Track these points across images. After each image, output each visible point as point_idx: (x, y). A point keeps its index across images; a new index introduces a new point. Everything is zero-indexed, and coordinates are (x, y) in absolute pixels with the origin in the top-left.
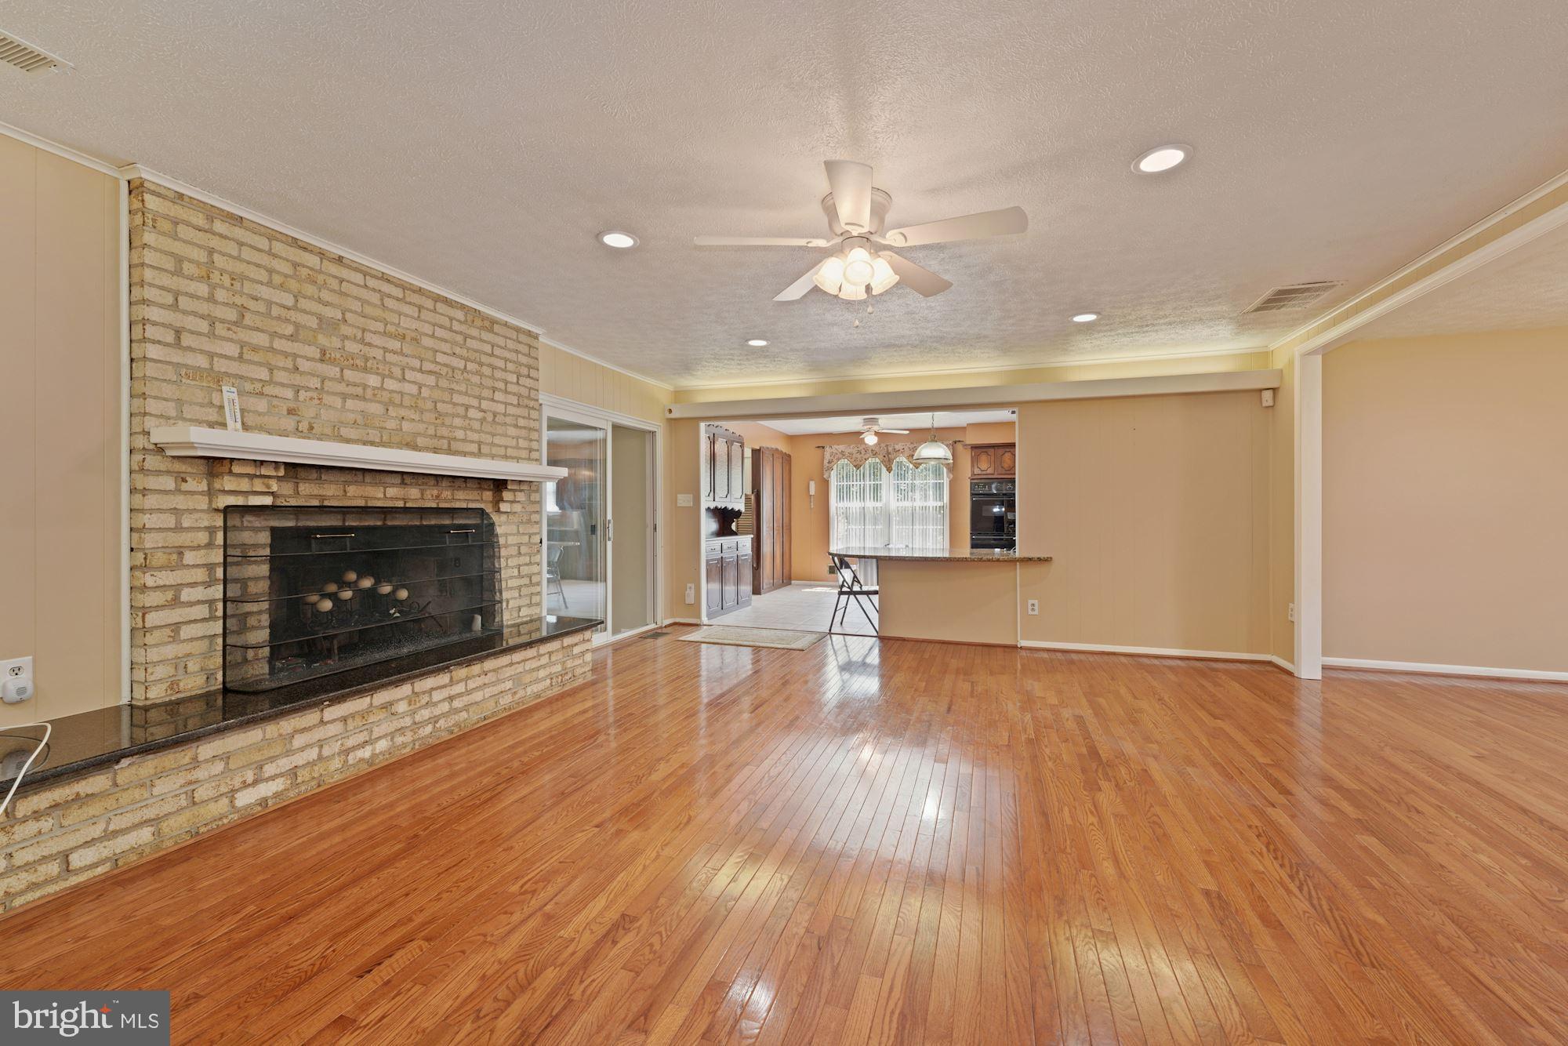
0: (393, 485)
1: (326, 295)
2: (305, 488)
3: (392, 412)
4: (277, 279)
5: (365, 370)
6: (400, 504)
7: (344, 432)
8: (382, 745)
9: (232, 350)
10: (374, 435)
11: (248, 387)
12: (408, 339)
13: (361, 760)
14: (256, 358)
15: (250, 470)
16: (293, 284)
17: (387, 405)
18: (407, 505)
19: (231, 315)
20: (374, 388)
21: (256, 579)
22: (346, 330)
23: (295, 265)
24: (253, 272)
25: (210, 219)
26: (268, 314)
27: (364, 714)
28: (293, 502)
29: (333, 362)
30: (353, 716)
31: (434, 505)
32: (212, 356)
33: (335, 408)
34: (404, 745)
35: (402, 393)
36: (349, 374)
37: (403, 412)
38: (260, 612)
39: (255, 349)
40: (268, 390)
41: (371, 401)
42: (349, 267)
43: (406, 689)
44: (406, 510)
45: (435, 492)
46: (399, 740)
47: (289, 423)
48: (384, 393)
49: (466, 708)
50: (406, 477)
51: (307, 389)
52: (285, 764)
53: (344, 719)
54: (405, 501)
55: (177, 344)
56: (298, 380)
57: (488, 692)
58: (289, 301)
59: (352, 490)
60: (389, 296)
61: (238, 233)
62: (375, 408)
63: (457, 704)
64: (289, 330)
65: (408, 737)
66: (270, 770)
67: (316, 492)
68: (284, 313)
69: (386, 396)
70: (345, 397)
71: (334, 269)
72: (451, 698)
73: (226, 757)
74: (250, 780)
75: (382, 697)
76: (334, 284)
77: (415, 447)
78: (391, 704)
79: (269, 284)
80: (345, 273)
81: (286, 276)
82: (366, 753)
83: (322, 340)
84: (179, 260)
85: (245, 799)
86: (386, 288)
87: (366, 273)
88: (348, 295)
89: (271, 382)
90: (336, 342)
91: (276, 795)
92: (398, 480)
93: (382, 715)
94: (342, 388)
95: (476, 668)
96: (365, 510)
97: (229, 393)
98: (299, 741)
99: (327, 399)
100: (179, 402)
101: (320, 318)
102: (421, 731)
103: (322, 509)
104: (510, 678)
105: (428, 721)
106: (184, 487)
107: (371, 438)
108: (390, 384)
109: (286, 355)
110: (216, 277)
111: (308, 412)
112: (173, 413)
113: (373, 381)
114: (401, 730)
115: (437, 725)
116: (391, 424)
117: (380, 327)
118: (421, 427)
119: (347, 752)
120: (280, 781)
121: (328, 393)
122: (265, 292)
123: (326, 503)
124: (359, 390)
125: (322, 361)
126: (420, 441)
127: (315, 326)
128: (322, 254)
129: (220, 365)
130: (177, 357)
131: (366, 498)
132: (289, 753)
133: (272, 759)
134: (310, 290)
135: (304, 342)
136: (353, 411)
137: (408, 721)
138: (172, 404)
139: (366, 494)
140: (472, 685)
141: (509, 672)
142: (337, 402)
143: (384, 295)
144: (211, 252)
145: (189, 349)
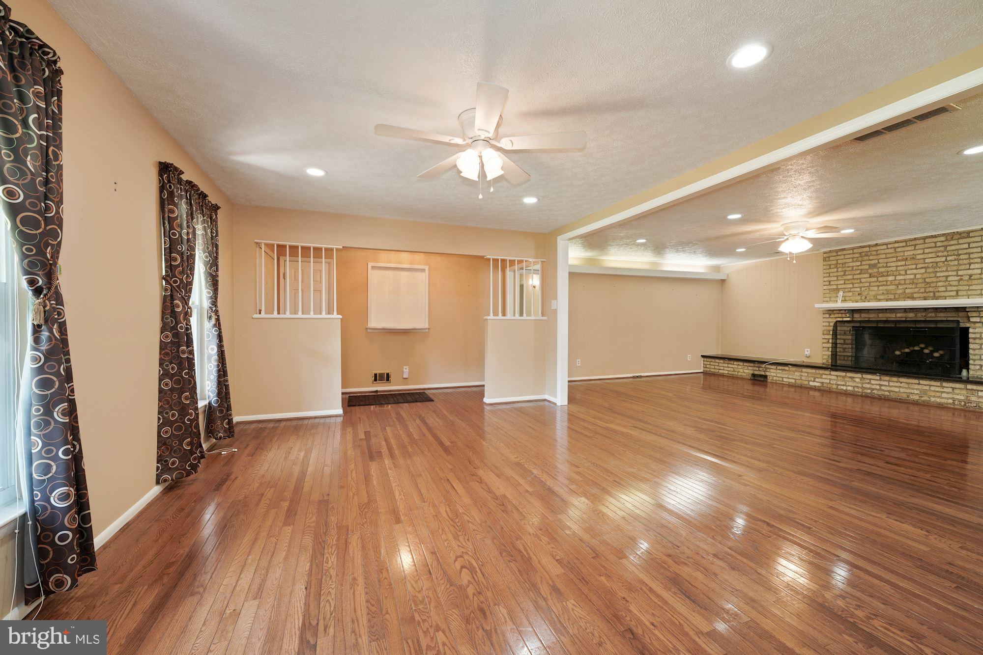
0: (900, 313)
1: (871, 258)
2: (863, 315)
3: (900, 287)
4: (855, 260)
5: (887, 276)
6: (904, 319)
7: (878, 297)
8: (850, 388)
9: (842, 282)
10: (892, 297)
11: (846, 290)
12: (908, 259)
13: (842, 389)
14: (849, 282)
15: (838, 312)
16: (860, 259)
17: (897, 285)
18: (907, 319)
19: (842, 273)
20: (891, 281)
21: (849, 339)
22: (879, 265)
23: (860, 253)
24: (848, 261)
25: (837, 252)
26: (853, 270)
27: (843, 377)
28: (859, 319)
29: (874, 277)
30: (840, 376)
31: (923, 319)
32: (837, 285)
33: (875, 291)
34: (858, 392)
35: (905, 280)
36: (880, 279)
37: (905, 286)
38: (849, 348)
39: (849, 280)
40: (852, 290)
41: (890, 285)
42: (879, 245)
43: (859, 375)
44: (906, 321)
45: (924, 314)
46: (856, 389)
47: (858, 298)
48: (896, 281)
49: (889, 391)
50: (905, 310)
51: (864, 287)
52: (821, 380)
53: (837, 376)
54: (906, 318)
55: (830, 285)
56: (861, 285)
57: (902, 390)
58: (859, 263)
59: (881, 315)
60: (898, 247)
61: (844, 252)
62: (891, 287)
63: (883, 388)
64: (858, 272)
65: (860, 390)
66: (817, 380)
67: (866, 316)
68: (857, 268)
69: (897, 282)
70: (878, 286)
71: (874, 249)
72: (881, 385)
73: (808, 373)
74: (812, 380)
75: (849, 374)
76: (874, 253)
77: (913, 298)
78: (854, 378)
79: (853, 262)
80: (878, 248)
81: (858, 257)
82: (844, 388)
83: (870, 271)
84: (830, 265)
85: (812, 384)
86: (897, 245)
87: (887, 244)
88: (879, 254)
89: (853, 287)
90: (875, 270)
91: (818, 386)
92: (903, 311)
93: (850, 380)
94: (878, 284)
95: (895, 379)
96: (887, 322)
97: (841, 293)
98: (824, 376)
99: (871, 288)
100: (830, 297)
101: (869, 265)
102: (865, 390)
103: (869, 321)
104: (917, 389)
105: (869, 389)
106: (831, 316)
107: (890, 297)
108: (898, 278)
109: (857, 279)
110: (838, 266)
111: (865, 294)
112: (829, 300)
113: (891, 278)
114: (858, 387)
115: (874, 392)
116: (899, 291)
117: (895, 259)
118: (916, 290)
119: (838, 385)
120: (819, 384)
121: (871, 286)
122: (851, 264)
123: (871, 319)
124: (885, 283)
125: (870, 277)
126: (915, 295)
127: (867, 268)
128: (869, 246)
129: (839, 287)
130: (829, 287)
131: (887, 318)
132: (821, 378)
133: (818, 378)
134: (866, 258)
135: (864, 274)
136: (882, 290)
137: (860, 385)
138: (828, 298)
139: (887, 316)
140: (891, 384)
141: (917, 387)
142: (876, 288)
143: (895, 248)
144: (837, 260)
145: (832, 285)
